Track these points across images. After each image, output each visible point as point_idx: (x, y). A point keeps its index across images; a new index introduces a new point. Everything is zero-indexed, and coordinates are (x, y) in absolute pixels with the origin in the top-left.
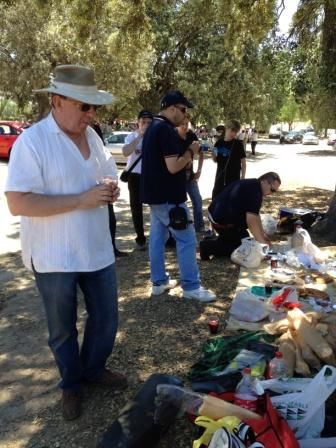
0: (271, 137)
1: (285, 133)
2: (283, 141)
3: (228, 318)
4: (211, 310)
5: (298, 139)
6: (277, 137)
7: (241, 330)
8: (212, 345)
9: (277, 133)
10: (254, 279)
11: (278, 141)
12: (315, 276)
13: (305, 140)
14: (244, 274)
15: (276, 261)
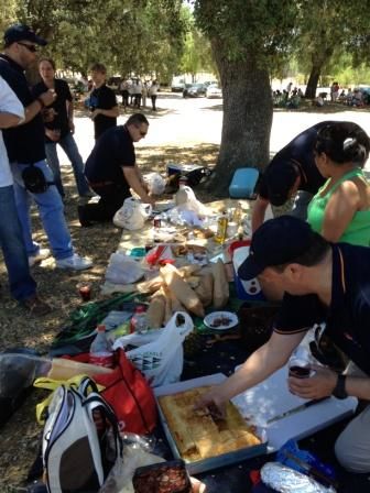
0: (174, 90)
1: (188, 86)
2: (187, 95)
3: (103, 284)
4: (87, 277)
5: (202, 92)
6: (180, 90)
7: (115, 294)
8: (82, 312)
9: (181, 85)
10: (137, 241)
11: (181, 94)
12: (196, 232)
13: (209, 93)
14: (127, 237)
15: (160, 220)
